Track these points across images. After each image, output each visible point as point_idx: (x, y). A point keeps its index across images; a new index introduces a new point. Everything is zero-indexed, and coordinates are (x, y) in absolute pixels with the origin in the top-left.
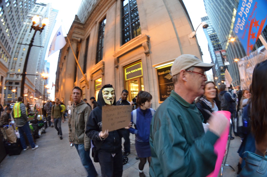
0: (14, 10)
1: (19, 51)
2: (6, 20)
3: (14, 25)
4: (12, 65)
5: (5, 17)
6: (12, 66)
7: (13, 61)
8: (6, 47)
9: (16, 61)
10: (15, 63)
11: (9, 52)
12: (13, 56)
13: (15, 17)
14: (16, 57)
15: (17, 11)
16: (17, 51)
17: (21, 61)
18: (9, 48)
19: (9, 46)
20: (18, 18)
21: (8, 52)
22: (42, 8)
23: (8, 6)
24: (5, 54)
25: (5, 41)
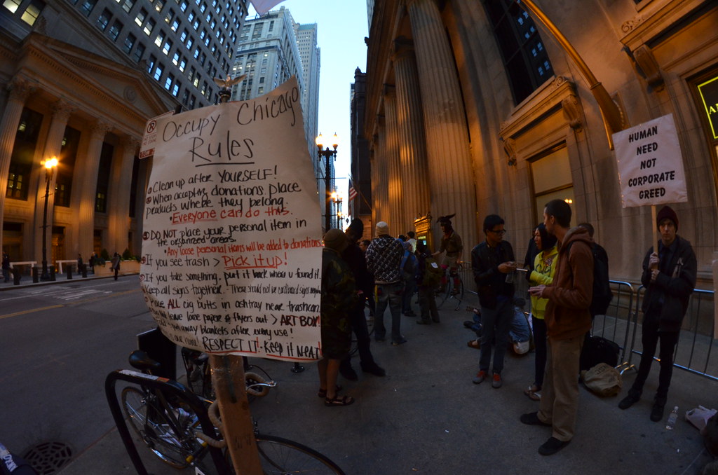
0: (198, 36)
2: (186, 61)
3: (210, 68)
15: (207, 37)
20: (217, 52)
22: (270, 23)
23: (177, 29)
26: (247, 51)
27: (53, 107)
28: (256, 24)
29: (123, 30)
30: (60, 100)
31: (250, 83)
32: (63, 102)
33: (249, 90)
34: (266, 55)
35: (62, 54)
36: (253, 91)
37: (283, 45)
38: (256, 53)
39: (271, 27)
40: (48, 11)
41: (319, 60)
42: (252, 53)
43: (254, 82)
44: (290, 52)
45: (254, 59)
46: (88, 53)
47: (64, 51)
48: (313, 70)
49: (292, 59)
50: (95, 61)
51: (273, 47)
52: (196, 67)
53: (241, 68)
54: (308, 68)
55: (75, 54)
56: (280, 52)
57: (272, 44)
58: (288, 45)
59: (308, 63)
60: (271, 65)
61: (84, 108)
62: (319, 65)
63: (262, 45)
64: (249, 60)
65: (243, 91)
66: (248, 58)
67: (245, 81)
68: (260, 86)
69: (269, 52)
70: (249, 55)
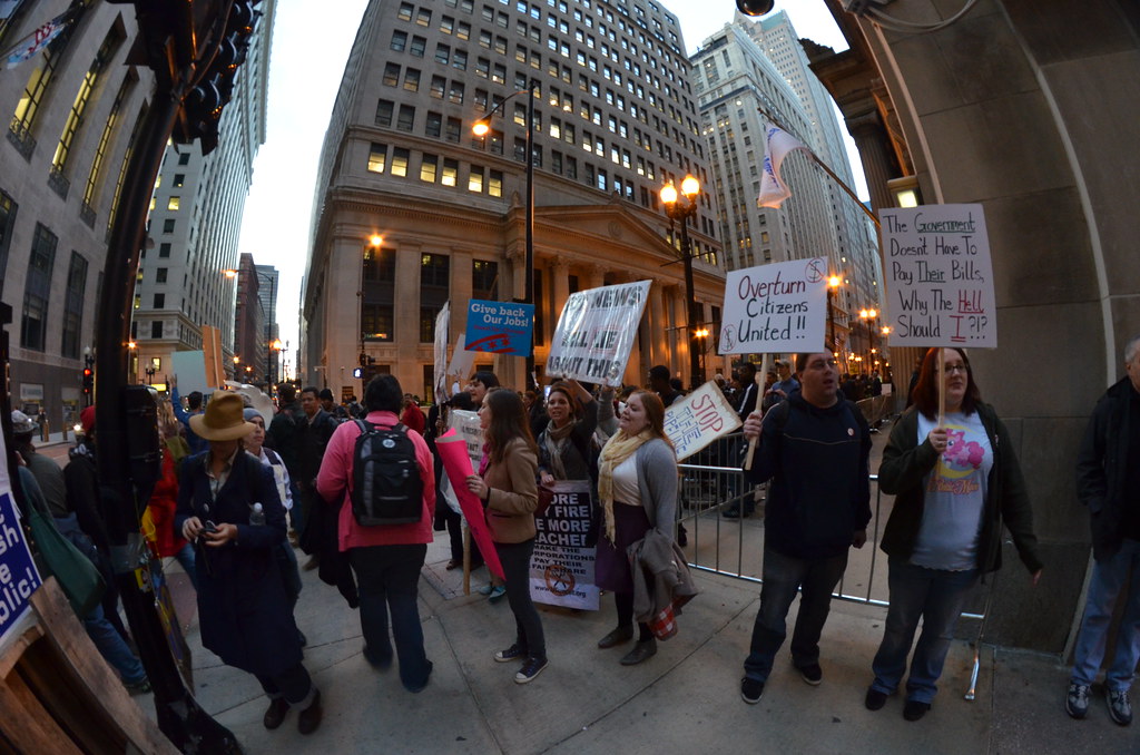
0: (651, 129)
1: (745, 216)
2: (651, 165)
4: (742, 263)
7: (741, 251)
8: (696, 226)
9: (750, 249)
10: (750, 255)
11: (713, 235)
12: (733, 238)
13: (670, 141)
14: (743, 235)
15: (661, 124)
16: (741, 218)
17: (768, 243)
18: (704, 223)
19: (704, 218)
20: (680, 135)
21: (709, 235)
23: (627, 134)
24: (703, 247)
26: (711, 104)
27: (551, 264)
28: (704, 62)
29: (578, 164)
30: (557, 256)
31: (733, 149)
32: (561, 257)
33: (735, 159)
34: (739, 103)
35: (544, 217)
36: (740, 160)
37: (755, 79)
38: (724, 105)
39: (727, 59)
40: (507, 178)
42: (719, 105)
43: (737, 146)
44: (769, 82)
45: (725, 113)
46: (565, 208)
47: (547, 213)
49: (776, 90)
50: (575, 212)
51: (742, 89)
52: (664, 167)
53: (712, 130)
55: (557, 213)
56: (755, 92)
57: (740, 84)
58: (762, 74)
60: (751, 112)
61: (580, 258)
63: (727, 90)
64: (719, 116)
65: (727, 162)
66: (717, 113)
67: (725, 147)
68: (748, 149)
69: (742, 98)
70: (716, 109)
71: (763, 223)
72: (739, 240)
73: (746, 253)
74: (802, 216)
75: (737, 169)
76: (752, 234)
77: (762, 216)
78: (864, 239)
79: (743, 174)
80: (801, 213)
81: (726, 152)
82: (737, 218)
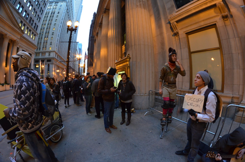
4: (44, 44)
5: (35, 9)
6: (43, 46)
7: (44, 41)
9: (47, 41)
10: (47, 42)
12: (43, 37)
14: (46, 37)
16: (47, 32)
17: (52, 40)
25: (34, 25)
31: (54, 14)
33: (53, 16)
38: (58, 2)
41: (81, 10)
43: (55, 13)
45: (57, 4)
48: (79, 13)
53: (51, 7)
54: (77, 12)
56: (67, 3)
59: (78, 10)
60: (63, 7)
62: (81, 12)
65: (51, 16)
66: (55, 3)
67: (52, 12)
68: (57, 15)
69: (63, 3)
70: (56, 3)
71: (53, 34)
72: (45, 38)
73: (45, 42)
74: (63, 37)
75: (52, 19)
76: (49, 37)
77: (53, 33)
78: (75, 48)
79: (53, 21)
80: (63, 36)
81: (52, 14)
82: (46, 31)
